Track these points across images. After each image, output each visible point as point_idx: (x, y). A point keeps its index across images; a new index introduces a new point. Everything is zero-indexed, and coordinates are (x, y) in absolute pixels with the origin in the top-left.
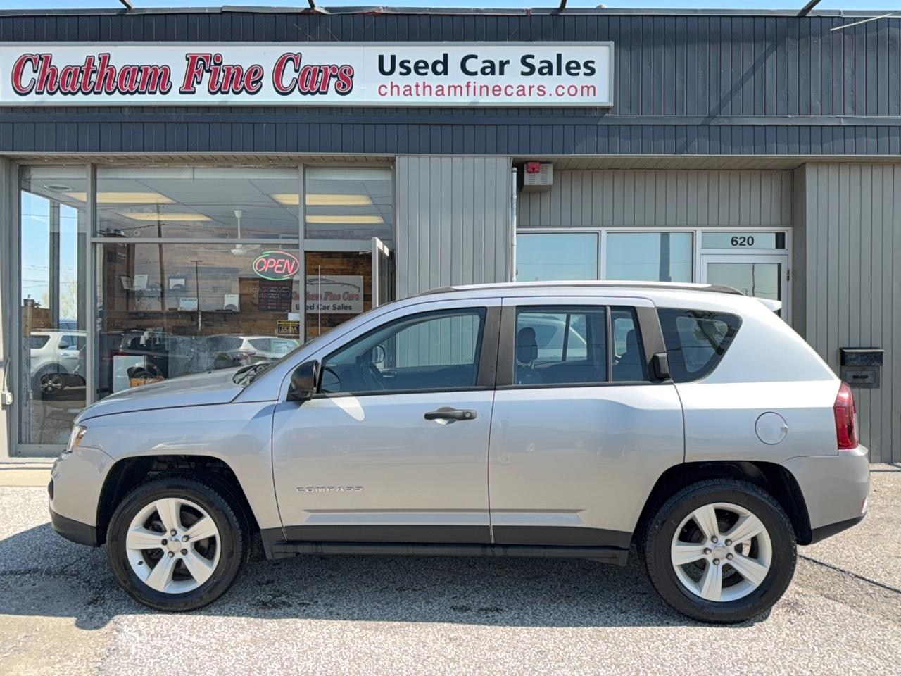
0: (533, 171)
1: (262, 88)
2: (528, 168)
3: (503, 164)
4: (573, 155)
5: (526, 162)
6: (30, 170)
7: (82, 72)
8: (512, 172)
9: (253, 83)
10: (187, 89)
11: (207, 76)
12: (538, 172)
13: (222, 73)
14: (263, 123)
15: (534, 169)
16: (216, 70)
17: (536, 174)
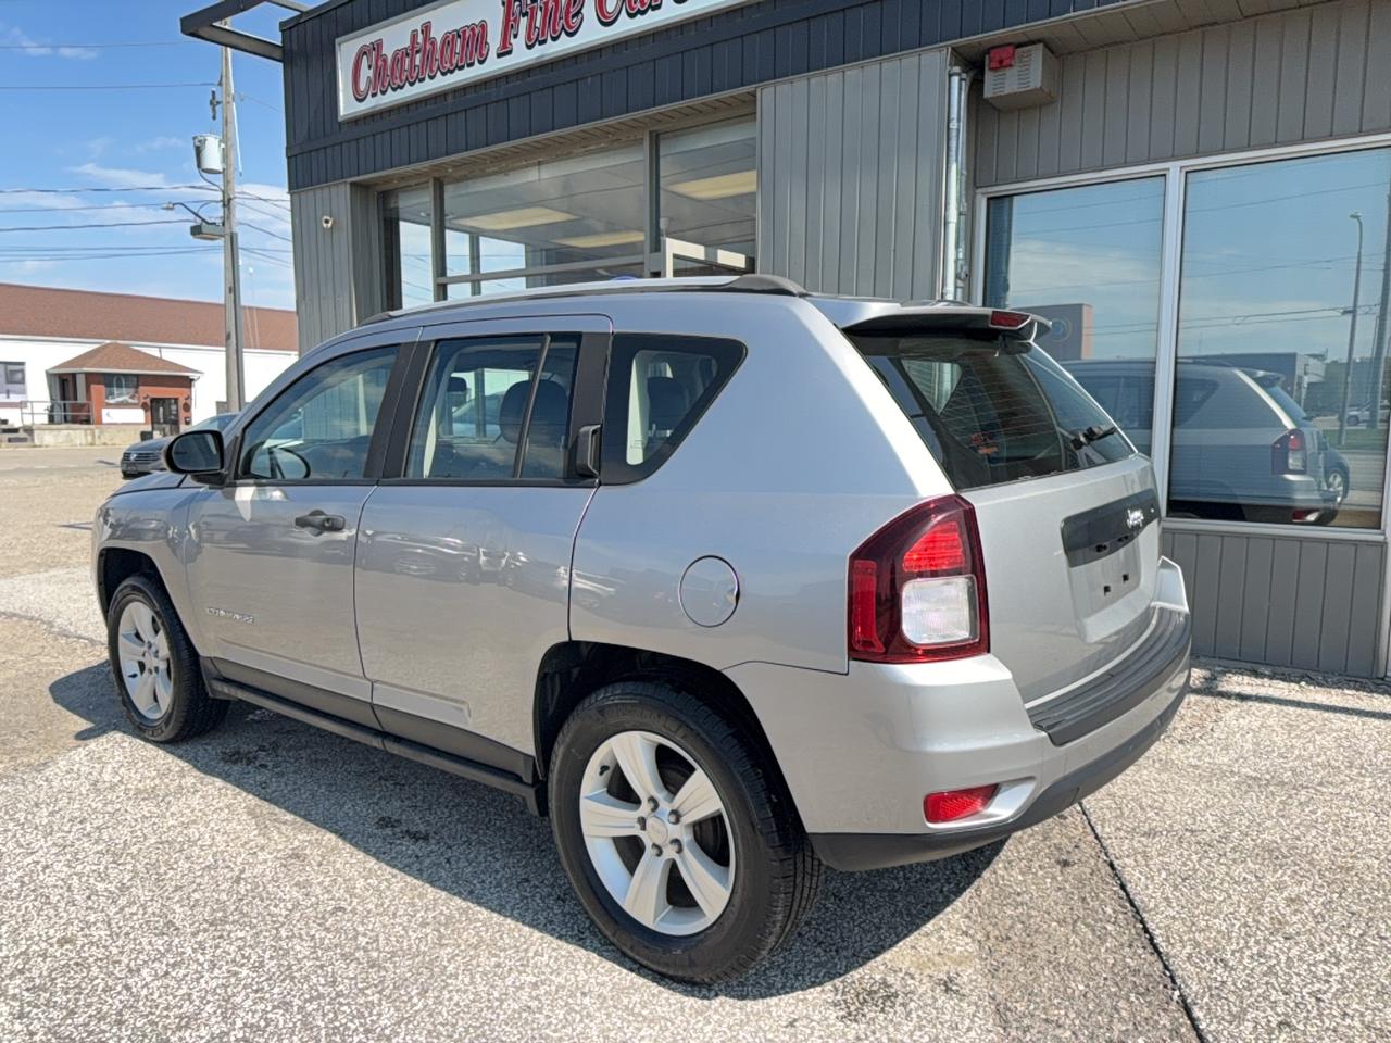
0: (1001, 65)
1: (584, 23)
2: (990, 61)
3: (935, 61)
4: (1072, 14)
5: (988, 51)
6: (397, 197)
7: (407, 55)
8: (950, 76)
9: (573, 17)
10: (505, 52)
11: (524, 22)
12: (1011, 66)
13: (539, 13)
14: (587, 78)
15: (1001, 62)
16: (532, 9)
17: (1009, 72)
